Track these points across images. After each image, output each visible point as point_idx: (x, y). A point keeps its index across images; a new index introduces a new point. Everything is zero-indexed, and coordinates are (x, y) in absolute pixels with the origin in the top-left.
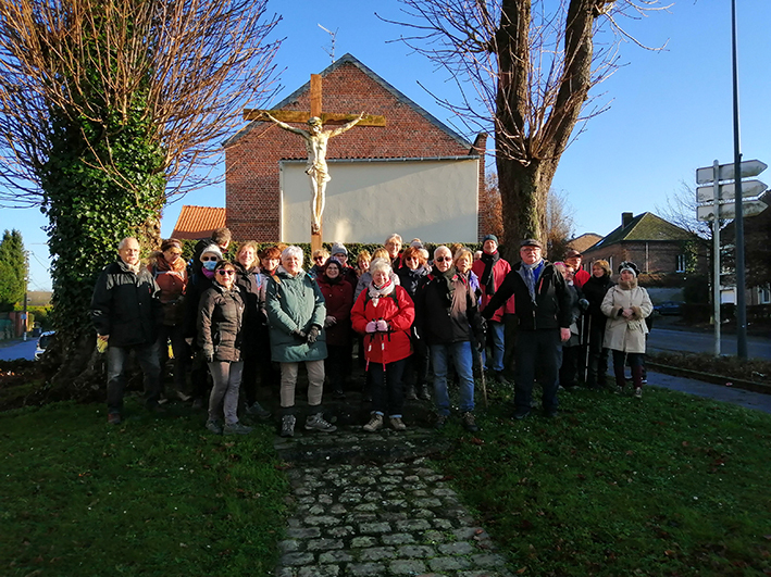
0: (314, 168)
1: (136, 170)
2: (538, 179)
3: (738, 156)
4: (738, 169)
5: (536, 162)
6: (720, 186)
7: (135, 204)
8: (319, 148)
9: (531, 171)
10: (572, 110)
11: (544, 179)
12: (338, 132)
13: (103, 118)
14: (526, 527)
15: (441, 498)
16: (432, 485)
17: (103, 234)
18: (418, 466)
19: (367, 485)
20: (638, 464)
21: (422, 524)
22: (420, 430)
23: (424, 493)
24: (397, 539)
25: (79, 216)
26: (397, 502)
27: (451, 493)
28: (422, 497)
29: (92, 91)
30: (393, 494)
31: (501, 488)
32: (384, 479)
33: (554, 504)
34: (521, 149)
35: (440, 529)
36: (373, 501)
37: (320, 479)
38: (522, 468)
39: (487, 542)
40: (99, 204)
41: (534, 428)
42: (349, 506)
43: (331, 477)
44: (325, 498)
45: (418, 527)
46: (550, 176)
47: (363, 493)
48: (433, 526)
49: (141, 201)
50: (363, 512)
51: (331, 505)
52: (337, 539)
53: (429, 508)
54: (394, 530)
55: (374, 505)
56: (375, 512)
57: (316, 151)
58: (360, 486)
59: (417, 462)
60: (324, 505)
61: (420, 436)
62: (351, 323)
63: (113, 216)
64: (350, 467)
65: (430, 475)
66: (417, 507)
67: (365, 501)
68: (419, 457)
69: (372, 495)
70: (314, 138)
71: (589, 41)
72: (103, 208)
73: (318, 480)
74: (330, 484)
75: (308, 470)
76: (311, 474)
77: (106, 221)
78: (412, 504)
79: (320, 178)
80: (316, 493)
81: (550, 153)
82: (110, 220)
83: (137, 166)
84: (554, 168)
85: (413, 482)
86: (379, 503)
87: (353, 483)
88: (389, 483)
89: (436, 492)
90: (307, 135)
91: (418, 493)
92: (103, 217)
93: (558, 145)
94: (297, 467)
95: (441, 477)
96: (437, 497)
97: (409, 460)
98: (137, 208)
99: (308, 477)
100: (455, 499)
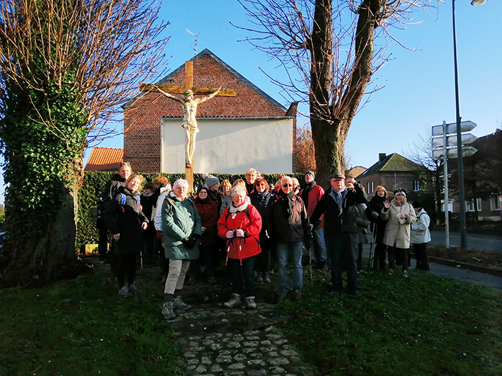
0: (188, 124)
1: (67, 125)
2: (339, 133)
3: (459, 119)
4: (459, 127)
5: (337, 122)
6: (447, 137)
7: (66, 148)
8: (191, 111)
9: (334, 127)
10: (361, 88)
11: (343, 133)
13: (45, 88)
15: (288, 358)
16: (280, 347)
17: (43, 169)
18: (268, 333)
19: (234, 348)
20: (419, 329)
22: (267, 305)
23: (275, 354)
25: (26, 156)
26: (258, 362)
27: (295, 353)
28: (274, 357)
29: (37, 70)
30: (254, 355)
31: (330, 349)
32: (247, 344)
33: (368, 361)
34: (328, 114)
36: (240, 361)
37: (201, 344)
38: (342, 333)
40: (40, 148)
41: (345, 303)
42: (224, 365)
43: (208, 343)
44: (206, 360)
46: (346, 131)
47: (233, 355)
49: (70, 146)
50: (235, 370)
51: (211, 365)
53: (281, 366)
55: (242, 365)
56: (243, 370)
58: (230, 349)
59: (267, 330)
60: (206, 365)
61: (268, 310)
62: (217, 231)
63: (50, 156)
64: (220, 335)
65: (277, 340)
66: (273, 365)
67: (235, 362)
68: (269, 326)
69: (239, 357)
71: (371, 43)
72: (42, 151)
73: (200, 346)
74: (208, 349)
75: (191, 338)
76: (194, 340)
77: (45, 160)
78: (269, 363)
79: (192, 131)
80: (199, 355)
81: (346, 116)
82: (48, 158)
83: (68, 121)
84: (348, 126)
85: (266, 346)
86: (245, 363)
87: (225, 347)
88: (250, 347)
89: (284, 352)
91: (272, 354)
92: (43, 157)
93: (352, 111)
94: (184, 335)
95: (286, 341)
96: (285, 357)
97: (262, 328)
98: (67, 151)
99: (192, 343)
100: (298, 358)
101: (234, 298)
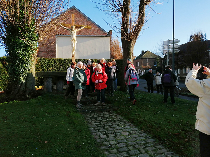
0: (73, 39)
1: (31, 40)
2: (132, 45)
3: (174, 38)
4: (174, 42)
5: (131, 40)
6: (169, 45)
7: (31, 49)
8: (74, 34)
9: (130, 42)
10: (140, 28)
12: (79, 30)
14: (140, 122)
16: (116, 116)
17: (23, 57)
19: (102, 116)
21: (118, 123)
24: (114, 126)
25: (17, 52)
26: (110, 120)
27: (121, 117)
28: (115, 118)
30: (108, 118)
31: (132, 115)
32: (105, 115)
33: (144, 118)
34: (128, 37)
35: (122, 124)
38: (135, 111)
39: (133, 126)
40: (22, 49)
42: (100, 121)
43: (93, 115)
45: (118, 124)
46: (134, 44)
47: (102, 118)
48: (120, 124)
49: (33, 48)
50: (104, 122)
51: (96, 121)
52: (101, 127)
53: (118, 120)
54: (112, 125)
56: (106, 122)
57: (73, 35)
58: (100, 117)
59: (111, 111)
60: (94, 121)
61: (110, 106)
63: (26, 52)
64: (96, 113)
65: (115, 114)
66: (115, 120)
67: (103, 120)
68: (111, 110)
69: (104, 118)
70: (73, 31)
72: (23, 50)
73: (90, 116)
74: (93, 117)
76: (88, 115)
77: (24, 54)
79: (75, 42)
80: (91, 118)
81: (135, 38)
82: (25, 53)
84: (135, 42)
85: (112, 116)
86: (106, 120)
87: (98, 116)
88: (106, 116)
89: (118, 117)
90: (71, 30)
92: (23, 52)
93: (137, 36)
94: (84, 113)
95: (117, 114)
96: (118, 118)
97: (109, 111)
98: (32, 50)
99: (87, 116)
100: (123, 119)
101: (98, 102)
